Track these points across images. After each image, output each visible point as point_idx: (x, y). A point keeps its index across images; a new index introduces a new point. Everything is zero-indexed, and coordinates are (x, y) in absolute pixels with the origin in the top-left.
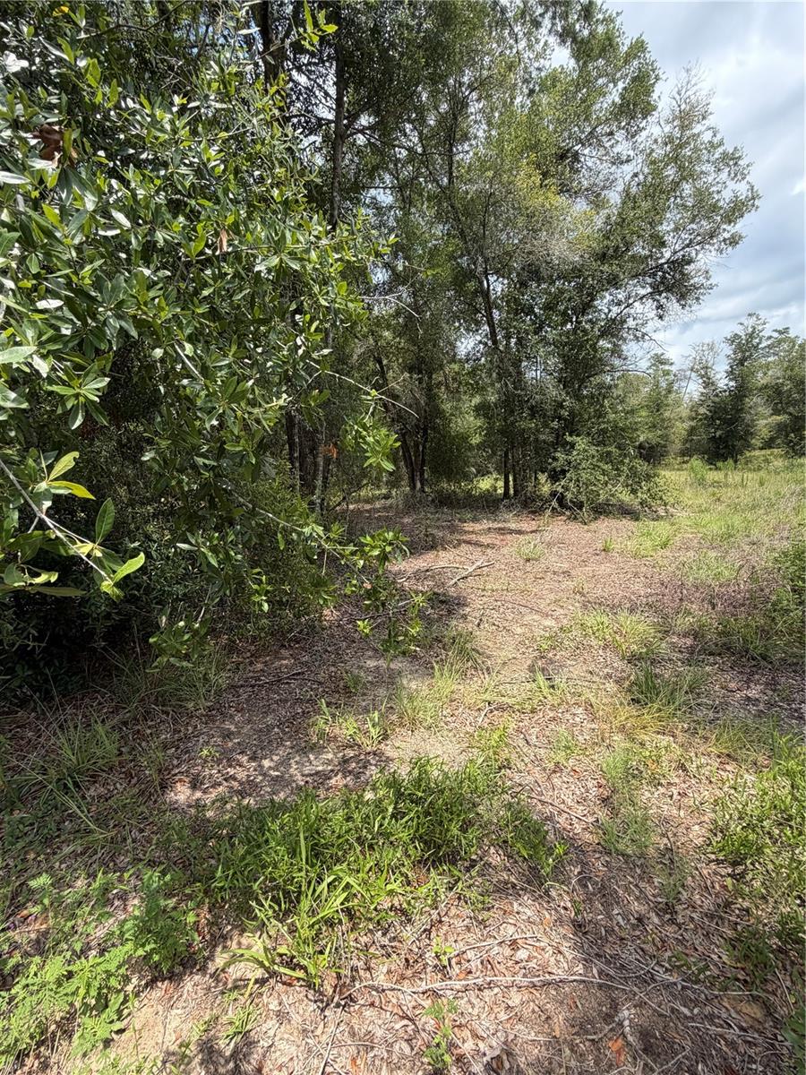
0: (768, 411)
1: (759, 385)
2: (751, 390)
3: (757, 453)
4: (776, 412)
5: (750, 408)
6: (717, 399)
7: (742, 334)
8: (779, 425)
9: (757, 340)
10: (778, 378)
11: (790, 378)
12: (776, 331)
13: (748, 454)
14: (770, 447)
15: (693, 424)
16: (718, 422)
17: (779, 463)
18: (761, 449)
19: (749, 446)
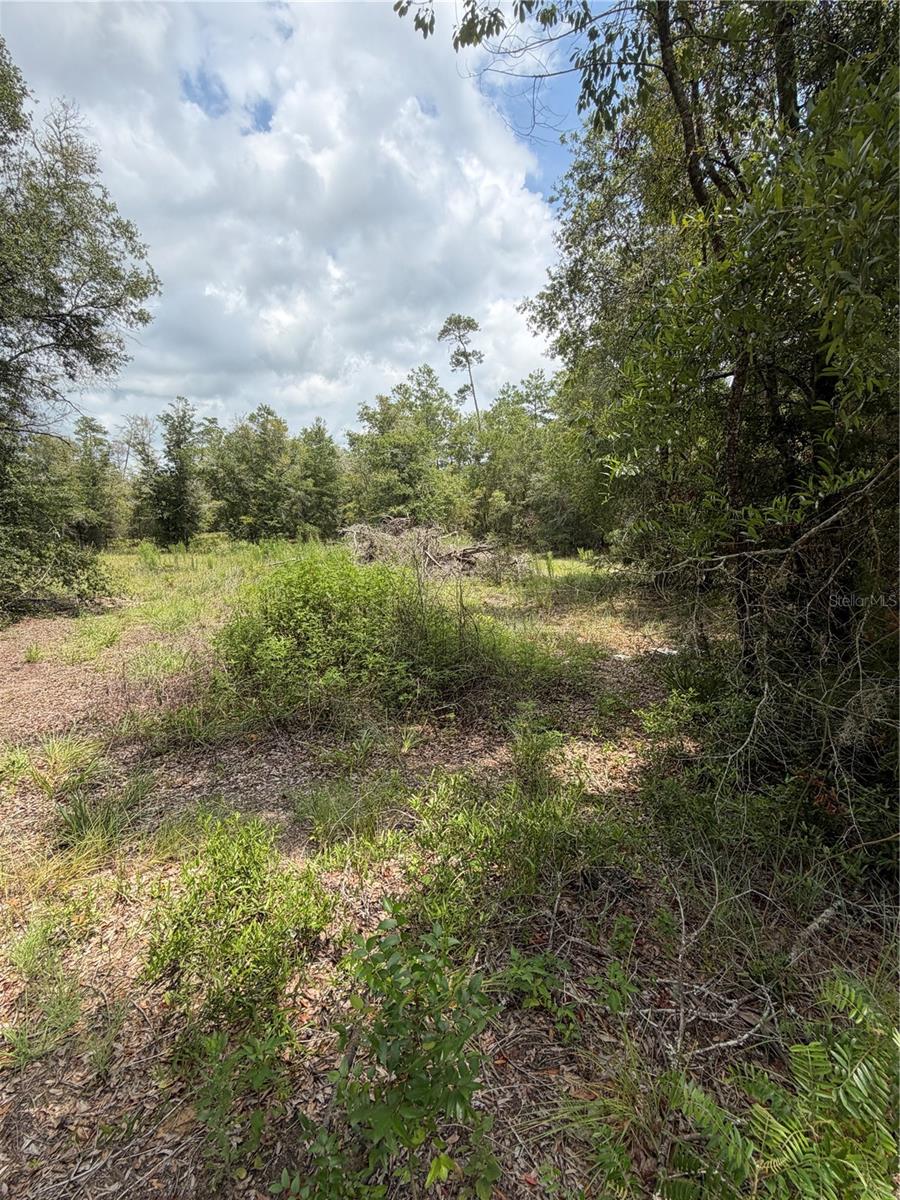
0: (208, 496)
1: (197, 469)
2: (190, 474)
3: (205, 535)
4: (216, 497)
5: (193, 491)
6: (159, 479)
7: (174, 415)
8: (220, 509)
9: (189, 425)
10: (213, 465)
11: (222, 466)
12: (206, 419)
13: (198, 537)
14: (217, 530)
15: (138, 503)
16: (164, 503)
17: (225, 546)
18: (210, 531)
19: (196, 529)
